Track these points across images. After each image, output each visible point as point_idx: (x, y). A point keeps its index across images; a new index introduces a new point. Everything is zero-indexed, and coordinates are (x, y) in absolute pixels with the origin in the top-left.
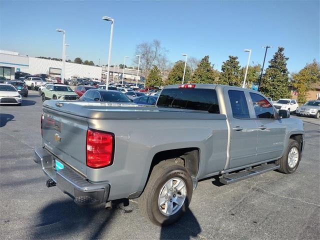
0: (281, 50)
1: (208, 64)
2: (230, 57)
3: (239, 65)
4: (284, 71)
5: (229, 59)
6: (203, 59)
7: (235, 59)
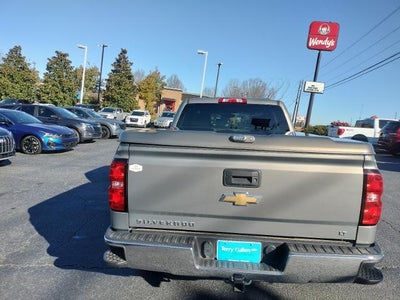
0: (124, 52)
1: (20, 59)
2: (57, 52)
3: (71, 65)
4: (130, 77)
5: (55, 55)
6: (11, 50)
7: (65, 55)
